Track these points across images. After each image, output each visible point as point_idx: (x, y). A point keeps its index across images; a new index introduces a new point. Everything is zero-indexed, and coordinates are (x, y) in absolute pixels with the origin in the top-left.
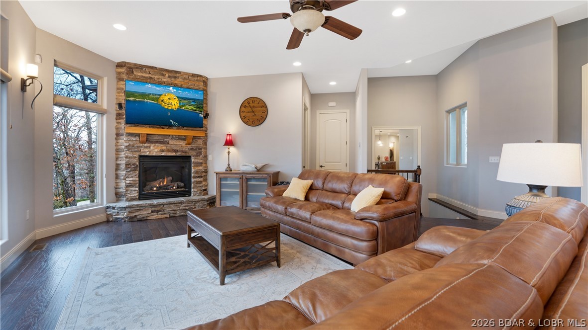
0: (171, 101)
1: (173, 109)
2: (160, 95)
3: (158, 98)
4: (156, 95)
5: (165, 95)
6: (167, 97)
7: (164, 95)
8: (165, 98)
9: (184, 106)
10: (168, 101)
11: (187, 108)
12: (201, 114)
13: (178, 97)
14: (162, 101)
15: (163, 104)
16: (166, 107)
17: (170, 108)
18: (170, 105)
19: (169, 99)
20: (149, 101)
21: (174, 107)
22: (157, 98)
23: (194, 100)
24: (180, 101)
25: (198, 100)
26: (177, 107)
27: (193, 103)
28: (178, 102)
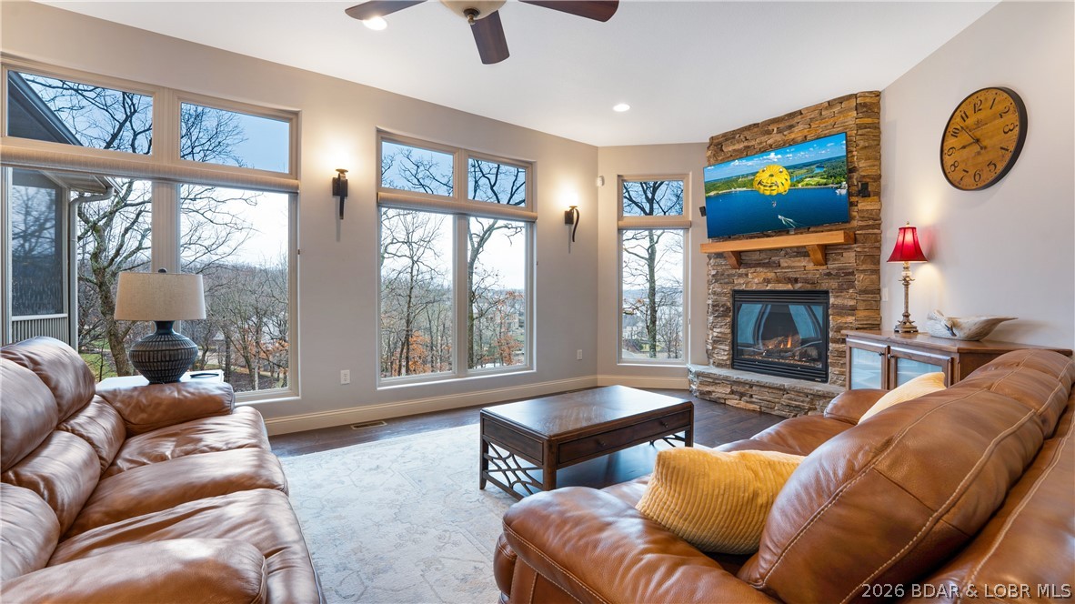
0: (774, 179)
1: (781, 194)
2: (754, 174)
3: (753, 180)
4: (748, 175)
5: (763, 171)
6: (766, 175)
7: (761, 171)
8: (764, 177)
9: (802, 180)
10: (769, 182)
11: (807, 184)
12: (840, 187)
13: (787, 168)
14: (760, 183)
15: (762, 187)
16: (768, 193)
17: (775, 193)
18: (774, 188)
19: (772, 176)
20: (738, 189)
21: (781, 189)
22: (750, 181)
23: (820, 164)
24: (791, 174)
25: (829, 160)
26: (787, 187)
27: (818, 171)
28: (788, 178)
